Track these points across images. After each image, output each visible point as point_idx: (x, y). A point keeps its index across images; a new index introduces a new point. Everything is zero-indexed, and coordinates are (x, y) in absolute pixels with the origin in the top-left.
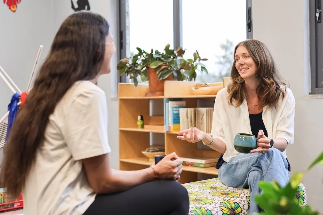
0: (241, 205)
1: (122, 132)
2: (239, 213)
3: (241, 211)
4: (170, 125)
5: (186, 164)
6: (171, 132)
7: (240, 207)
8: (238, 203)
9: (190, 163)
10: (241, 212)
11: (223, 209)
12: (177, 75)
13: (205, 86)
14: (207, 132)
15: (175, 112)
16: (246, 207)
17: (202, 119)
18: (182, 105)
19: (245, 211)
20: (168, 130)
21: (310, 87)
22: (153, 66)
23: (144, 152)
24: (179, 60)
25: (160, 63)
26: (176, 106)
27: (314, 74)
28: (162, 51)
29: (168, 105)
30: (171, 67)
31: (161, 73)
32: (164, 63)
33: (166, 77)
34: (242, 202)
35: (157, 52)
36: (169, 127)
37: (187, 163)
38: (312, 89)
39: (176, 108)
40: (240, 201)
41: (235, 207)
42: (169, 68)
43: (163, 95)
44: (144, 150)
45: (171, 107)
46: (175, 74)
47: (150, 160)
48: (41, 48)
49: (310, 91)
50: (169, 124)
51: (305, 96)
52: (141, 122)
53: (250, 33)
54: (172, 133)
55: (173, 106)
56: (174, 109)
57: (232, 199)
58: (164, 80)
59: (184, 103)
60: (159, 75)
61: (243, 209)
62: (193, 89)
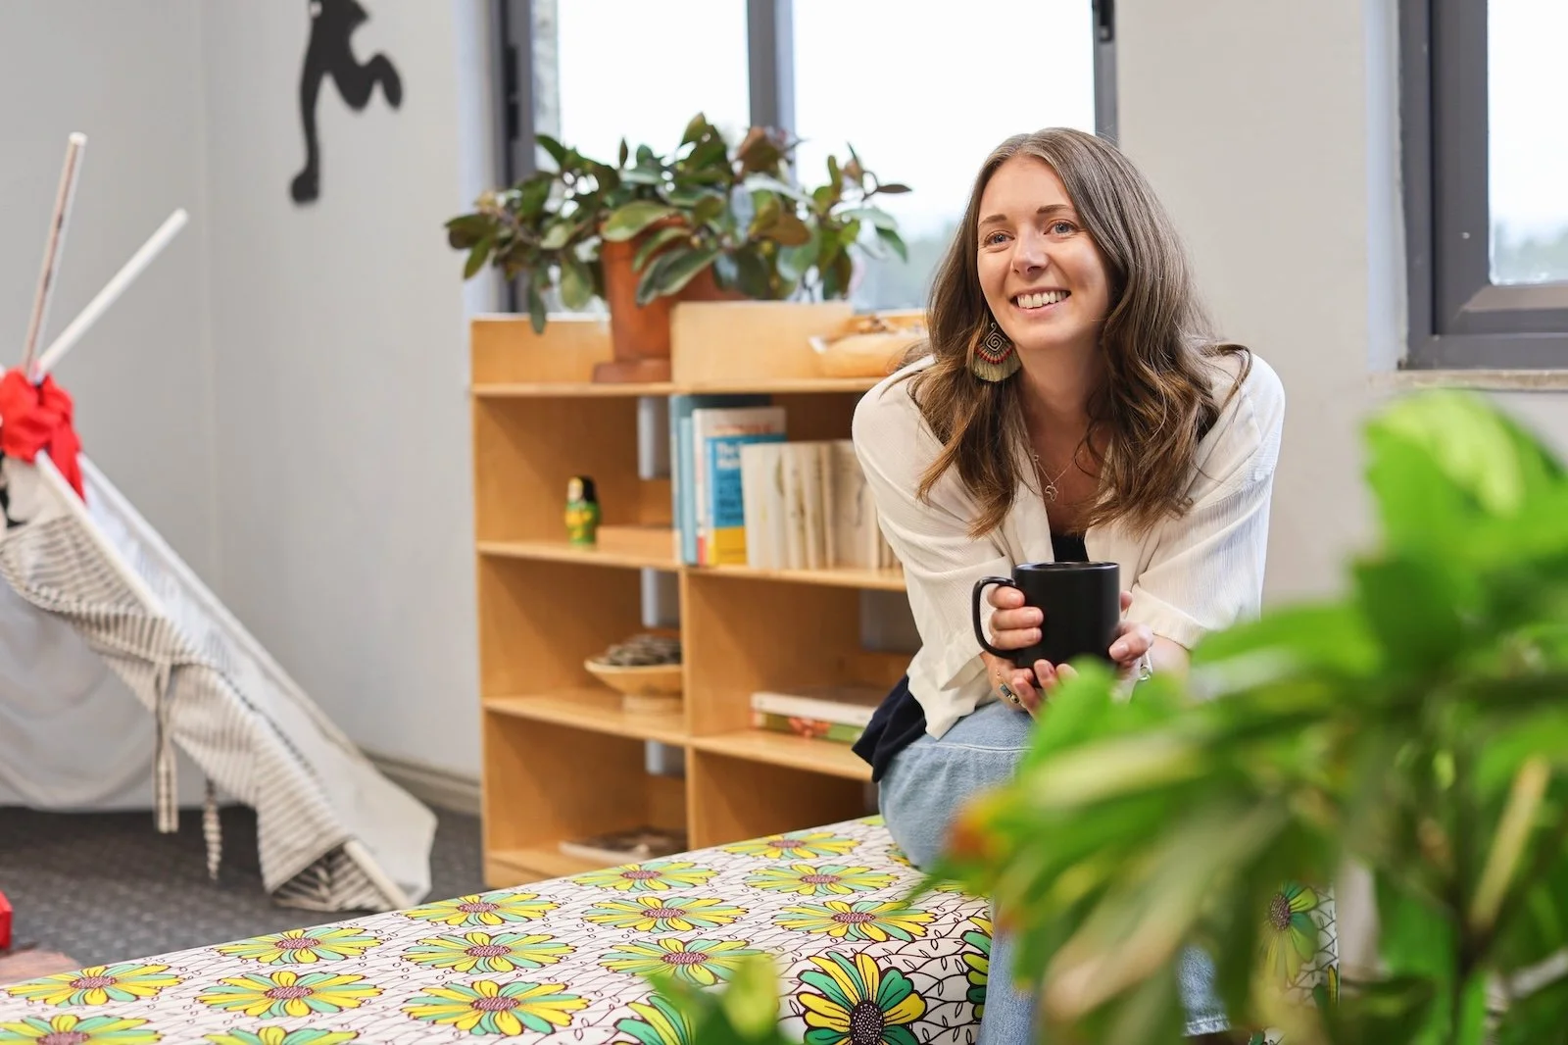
0: (921, 983)
1: (492, 562)
2: (912, 1022)
3: (925, 1014)
4: (701, 533)
5: (791, 726)
6: (707, 567)
7: (913, 991)
8: (905, 969)
9: (809, 723)
10: (920, 1019)
11: (808, 1009)
12: (741, 275)
13: (870, 331)
14: (881, 566)
15: (725, 465)
16: (958, 988)
17: (860, 497)
18: (768, 428)
19: (949, 1011)
20: (691, 558)
21: (1404, 331)
22: (618, 232)
23: (594, 661)
24: (749, 199)
25: (653, 215)
26: (732, 432)
27: (1423, 260)
28: (672, 149)
29: (691, 428)
30: (711, 232)
31: (654, 264)
32: (672, 211)
33: (679, 283)
34: (934, 968)
35: (646, 157)
36: (700, 543)
37: (794, 722)
38: (1412, 340)
39: (732, 441)
40: (918, 962)
41: (888, 995)
42: (696, 240)
43: (666, 375)
44: (597, 651)
45: (706, 440)
46: (729, 270)
47: (631, 703)
48: (76, 147)
49: (1403, 352)
50: (697, 525)
51: (1371, 380)
52: (581, 512)
53: (1106, 48)
54: (711, 571)
55: (717, 434)
56: (723, 448)
57: (875, 951)
58: (669, 303)
59: (776, 416)
60: (647, 275)
61: (932, 1004)
62: (818, 345)
